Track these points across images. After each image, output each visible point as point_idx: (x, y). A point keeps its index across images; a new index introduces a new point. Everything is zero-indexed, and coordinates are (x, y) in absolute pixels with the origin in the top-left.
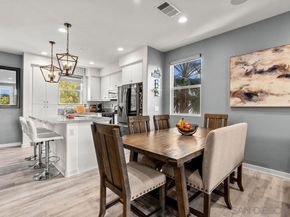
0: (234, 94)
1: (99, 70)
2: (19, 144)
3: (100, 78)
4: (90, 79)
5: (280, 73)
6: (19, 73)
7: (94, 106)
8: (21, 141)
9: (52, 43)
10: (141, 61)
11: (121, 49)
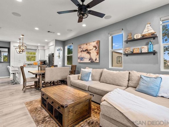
0: (79, 58)
1: (44, 46)
2: (9, 77)
3: (45, 50)
4: (40, 50)
5: (87, 52)
6: (9, 49)
7: (42, 62)
8: (10, 76)
9: (20, 39)
10: (53, 45)
11: (46, 40)
